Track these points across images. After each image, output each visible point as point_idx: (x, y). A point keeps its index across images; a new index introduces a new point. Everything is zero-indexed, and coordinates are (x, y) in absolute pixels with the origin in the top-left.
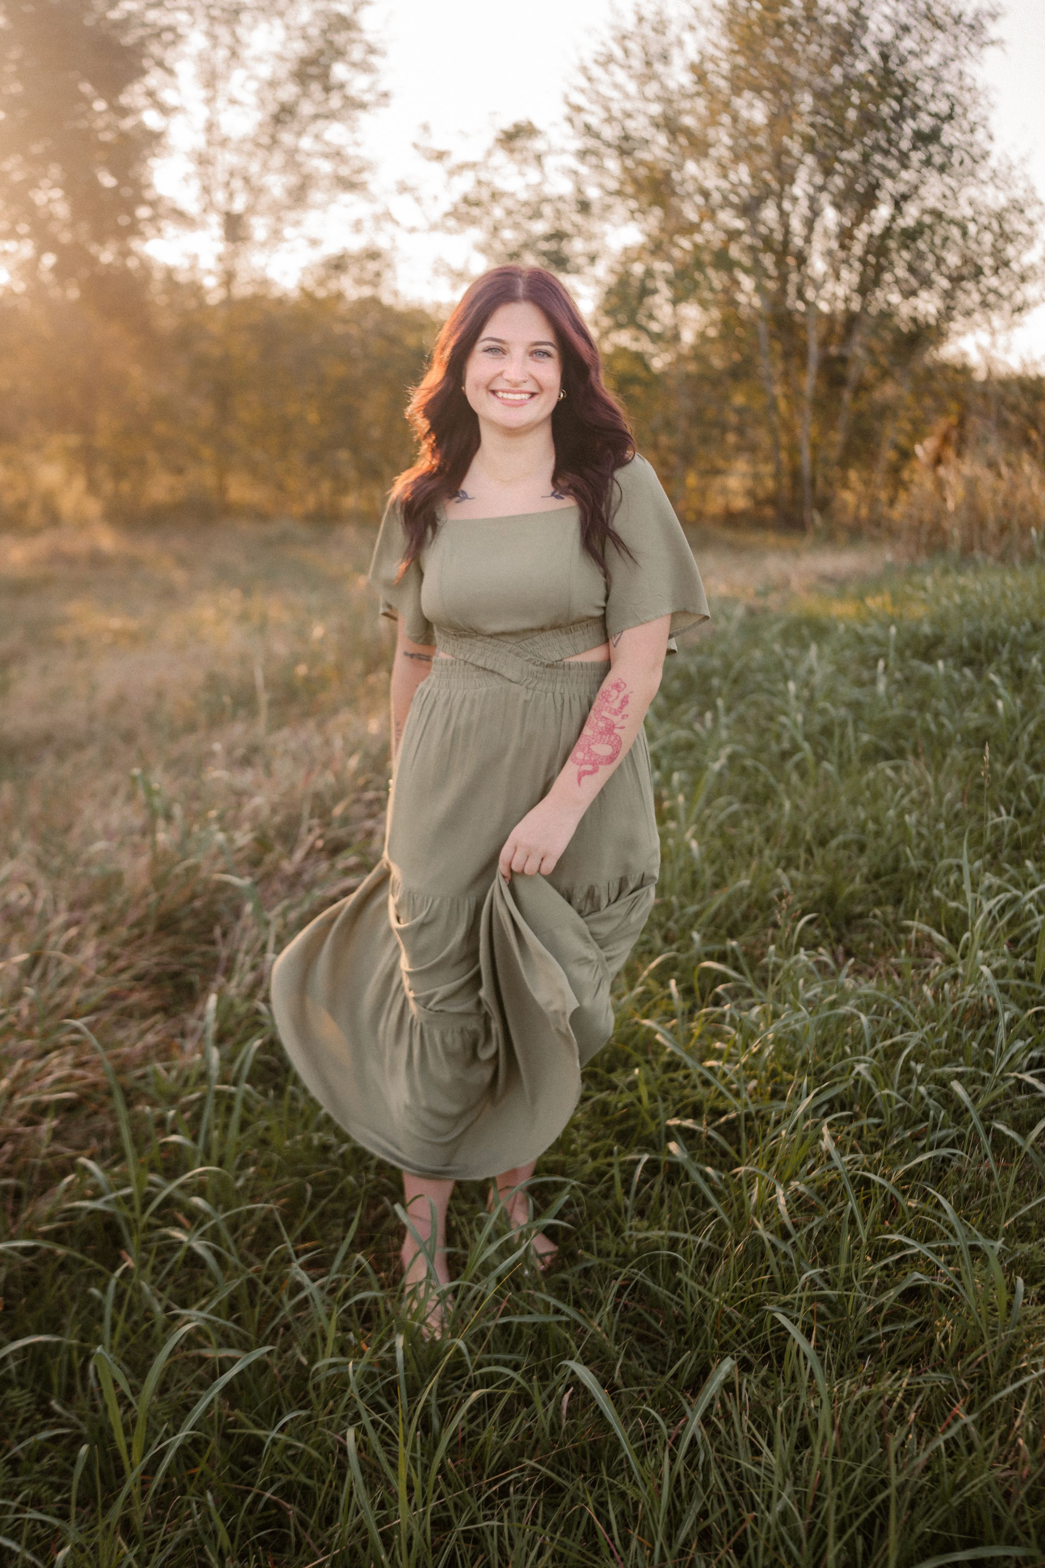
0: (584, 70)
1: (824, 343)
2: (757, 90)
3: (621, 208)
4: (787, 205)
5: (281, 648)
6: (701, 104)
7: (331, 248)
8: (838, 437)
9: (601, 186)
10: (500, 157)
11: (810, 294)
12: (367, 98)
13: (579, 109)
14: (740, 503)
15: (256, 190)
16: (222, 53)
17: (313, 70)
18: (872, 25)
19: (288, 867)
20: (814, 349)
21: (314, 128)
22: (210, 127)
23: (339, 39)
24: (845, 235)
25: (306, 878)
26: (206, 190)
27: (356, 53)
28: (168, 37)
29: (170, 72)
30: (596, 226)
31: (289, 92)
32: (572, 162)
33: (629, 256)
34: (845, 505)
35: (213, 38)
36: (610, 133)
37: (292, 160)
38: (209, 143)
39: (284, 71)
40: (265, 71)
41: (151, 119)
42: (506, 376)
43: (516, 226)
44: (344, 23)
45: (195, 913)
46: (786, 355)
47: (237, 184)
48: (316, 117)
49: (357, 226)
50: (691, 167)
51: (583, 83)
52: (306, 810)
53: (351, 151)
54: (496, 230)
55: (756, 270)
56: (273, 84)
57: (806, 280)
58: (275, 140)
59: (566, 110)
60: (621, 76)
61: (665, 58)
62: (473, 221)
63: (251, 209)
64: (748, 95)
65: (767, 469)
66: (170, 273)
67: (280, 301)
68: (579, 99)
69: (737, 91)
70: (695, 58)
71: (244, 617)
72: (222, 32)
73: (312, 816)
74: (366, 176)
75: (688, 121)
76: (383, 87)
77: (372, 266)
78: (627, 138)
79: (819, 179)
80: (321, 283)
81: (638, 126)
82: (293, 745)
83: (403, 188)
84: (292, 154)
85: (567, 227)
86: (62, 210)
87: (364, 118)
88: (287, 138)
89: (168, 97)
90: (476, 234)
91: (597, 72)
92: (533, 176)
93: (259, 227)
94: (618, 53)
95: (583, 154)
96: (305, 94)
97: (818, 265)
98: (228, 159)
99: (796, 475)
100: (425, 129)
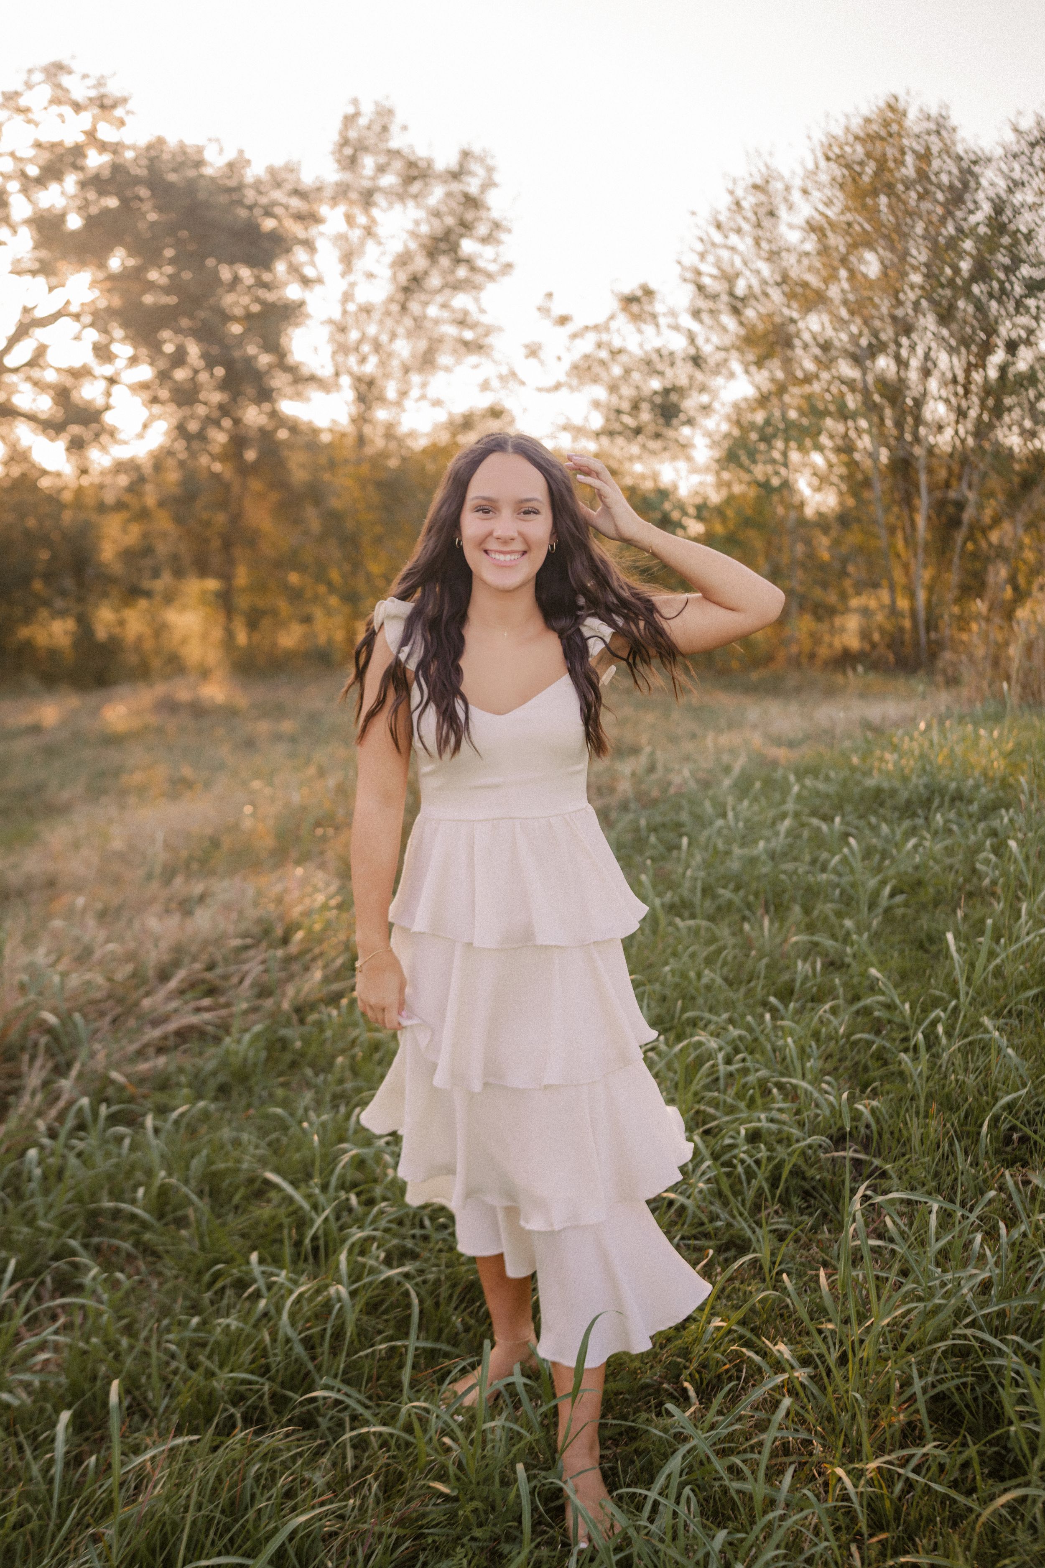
2: (873, 247)
7: (460, 408)
9: (716, 342)
10: (622, 322)
12: (492, 268)
13: (696, 272)
15: (385, 355)
16: (356, 234)
17: (443, 246)
18: (984, 182)
20: (924, 494)
21: (439, 299)
22: (347, 298)
23: (469, 216)
26: (338, 355)
27: (483, 229)
29: (313, 250)
30: (710, 379)
31: (420, 262)
32: (686, 321)
35: (350, 219)
36: (721, 291)
37: (420, 326)
38: (345, 313)
39: (417, 246)
40: (396, 247)
41: (293, 292)
43: (634, 384)
44: (474, 203)
47: (368, 349)
48: (444, 287)
49: (485, 386)
53: (476, 317)
54: (614, 387)
56: (405, 258)
58: (404, 308)
59: (682, 272)
62: (594, 378)
63: (382, 372)
64: (864, 252)
69: (854, 249)
70: (810, 217)
72: (359, 216)
74: (491, 340)
75: (807, 278)
76: (505, 259)
77: (496, 424)
83: (528, 350)
84: (419, 322)
85: (683, 382)
87: (489, 287)
88: (415, 306)
89: (310, 270)
90: (595, 391)
92: (648, 333)
93: (390, 388)
95: (696, 314)
96: (434, 266)
100: (550, 295)
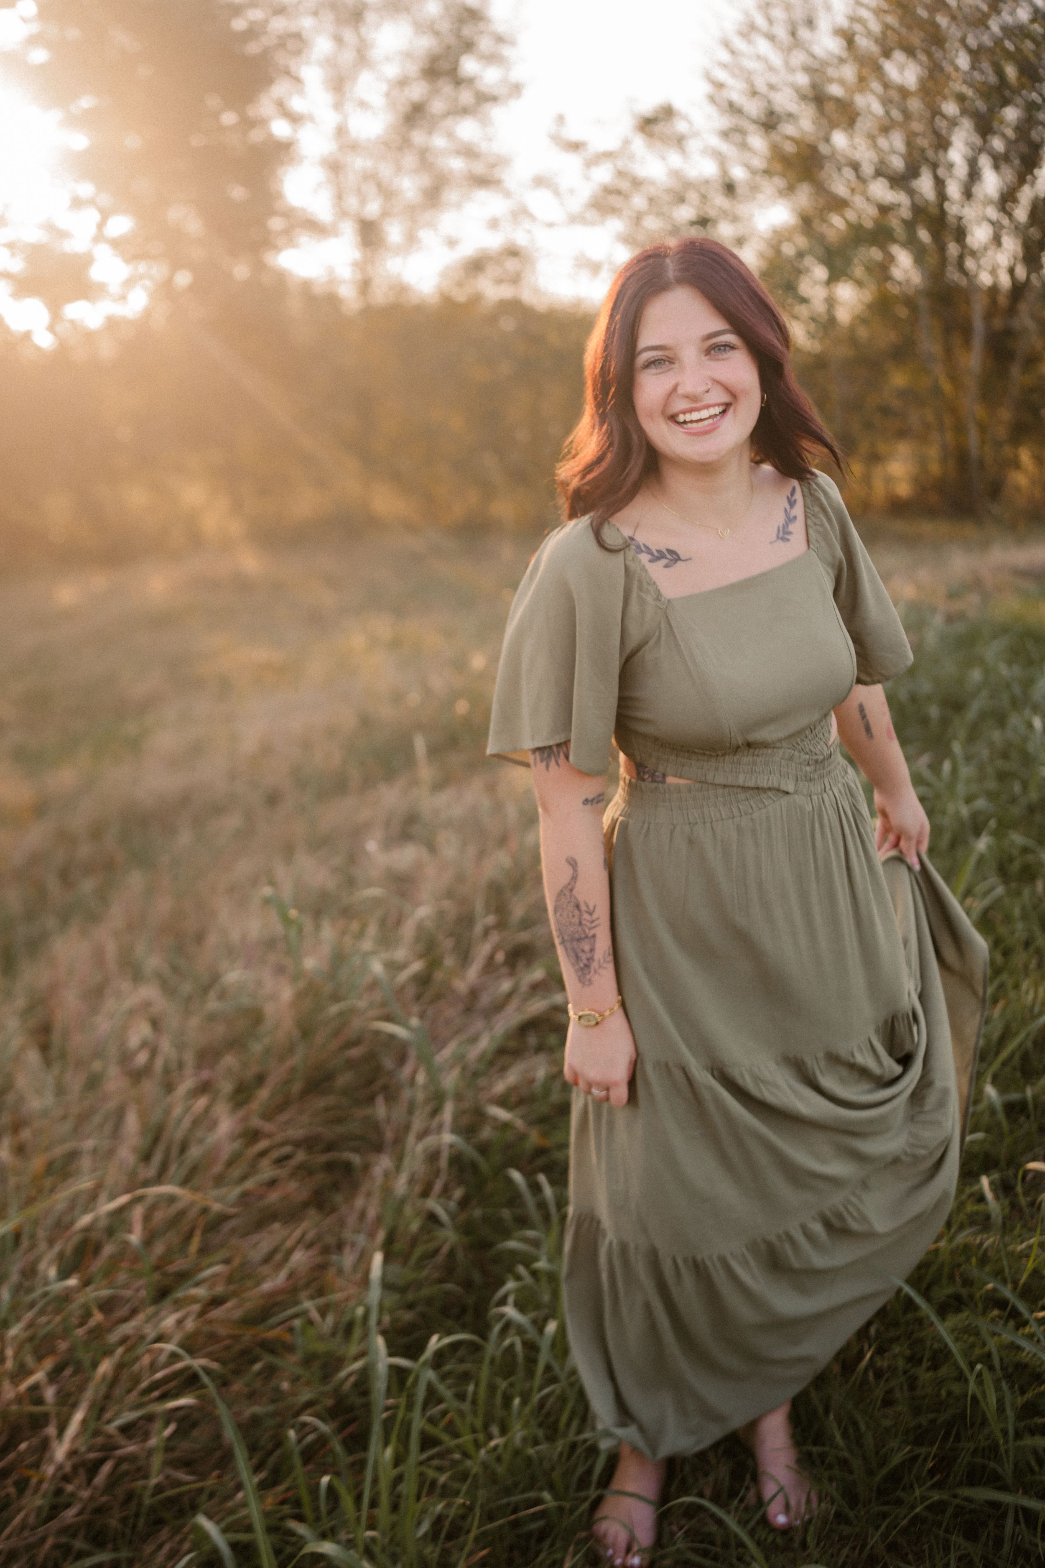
0: (726, 44)
1: (988, 316)
2: (910, 51)
3: (770, 187)
4: (941, 172)
5: (438, 682)
6: (849, 72)
7: (467, 250)
8: (1005, 414)
9: (748, 166)
10: (639, 144)
11: (970, 264)
12: (499, 90)
13: (720, 86)
14: (904, 490)
15: (387, 193)
17: (441, 66)
19: (461, 986)
20: (978, 324)
21: (445, 125)
22: (341, 131)
23: (467, 31)
24: (1007, 199)
25: (485, 1000)
26: (339, 197)
27: (485, 44)
28: (291, 45)
29: (298, 80)
30: (743, 209)
31: (417, 91)
32: (715, 142)
33: (779, 237)
34: (1018, 489)
35: (338, 40)
36: (754, 108)
37: (425, 159)
38: (341, 148)
39: (413, 69)
40: (392, 71)
41: (280, 128)
42: (680, 391)
43: (660, 214)
44: (473, 15)
45: (351, 1064)
46: (947, 331)
47: (370, 189)
48: (448, 114)
49: (494, 224)
50: (839, 139)
51: (724, 56)
52: (479, 906)
53: (484, 147)
54: (638, 218)
55: (912, 243)
56: (403, 83)
57: (965, 251)
58: (406, 141)
59: (707, 88)
60: (763, 46)
61: (810, 23)
62: (613, 211)
63: (385, 214)
64: (899, 56)
65: (933, 452)
66: (306, 286)
67: (419, 308)
68: (722, 75)
69: (887, 54)
70: (842, 21)
71: (395, 644)
72: (349, 35)
73: (488, 913)
74: (500, 172)
75: (835, 90)
76: (514, 78)
77: (511, 265)
78: (771, 113)
79: (977, 140)
80: (460, 284)
81: (785, 101)
82: (457, 811)
83: (540, 182)
84: (424, 153)
85: (712, 213)
86: (194, 226)
87: (497, 112)
88: (418, 137)
89: (297, 104)
90: (616, 225)
91: (740, 44)
92: (675, 159)
93: (394, 232)
94: (760, 21)
95: (725, 134)
96: (435, 92)
97: (979, 235)
98: (359, 163)
99: (962, 458)
100: (561, 119)
